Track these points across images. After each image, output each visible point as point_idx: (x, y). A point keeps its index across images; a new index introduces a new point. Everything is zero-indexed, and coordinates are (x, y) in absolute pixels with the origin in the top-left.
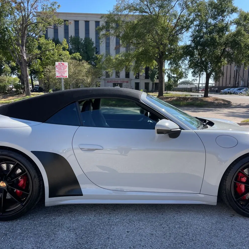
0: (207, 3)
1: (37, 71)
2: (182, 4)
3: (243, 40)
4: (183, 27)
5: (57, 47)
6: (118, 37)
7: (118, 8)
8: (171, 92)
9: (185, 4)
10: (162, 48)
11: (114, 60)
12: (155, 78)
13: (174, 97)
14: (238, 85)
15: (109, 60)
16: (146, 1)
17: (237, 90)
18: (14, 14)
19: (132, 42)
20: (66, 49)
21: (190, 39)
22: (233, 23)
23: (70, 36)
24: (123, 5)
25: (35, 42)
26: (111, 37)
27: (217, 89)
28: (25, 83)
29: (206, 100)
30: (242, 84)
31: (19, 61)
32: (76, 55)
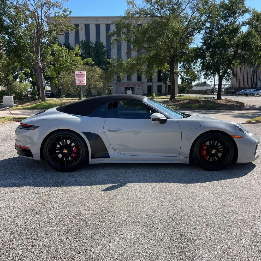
0: (218, 5)
1: (51, 77)
2: (193, 7)
3: (254, 41)
4: (194, 30)
5: (69, 53)
6: (129, 41)
7: (128, 13)
8: (185, 95)
9: (196, 7)
10: (173, 51)
11: (126, 64)
12: (167, 80)
13: (186, 100)
14: (256, 86)
15: (120, 65)
16: (157, 5)
17: (254, 91)
18: (28, 22)
19: (143, 46)
20: (79, 55)
21: (202, 41)
22: (245, 23)
23: (80, 40)
24: (133, 9)
25: (49, 49)
26: (122, 41)
27: (233, 90)
28: (41, 90)
29: (218, 102)
30: (259, 85)
31: (34, 68)
32: (88, 60)
